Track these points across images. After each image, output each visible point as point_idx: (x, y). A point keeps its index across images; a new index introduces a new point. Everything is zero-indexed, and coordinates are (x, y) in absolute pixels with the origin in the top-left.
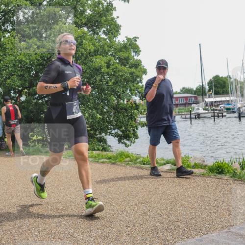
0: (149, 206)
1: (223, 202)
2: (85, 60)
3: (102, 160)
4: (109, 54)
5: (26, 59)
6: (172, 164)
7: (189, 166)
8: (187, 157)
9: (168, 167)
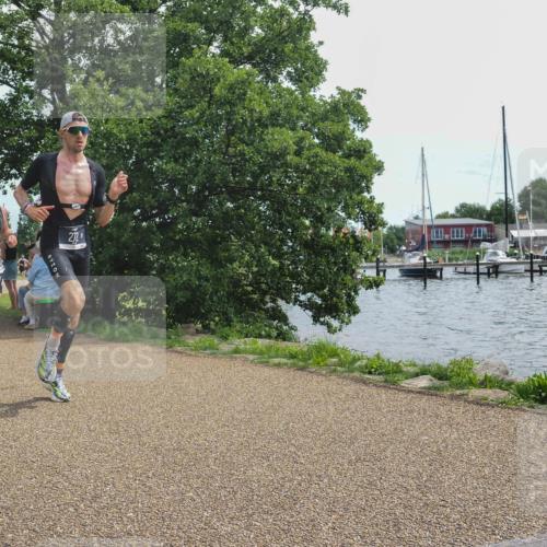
3: (276, 360)
4: (300, 124)
5: (121, 132)
6: (434, 376)
7: (471, 383)
8: (469, 362)
9: (423, 382)
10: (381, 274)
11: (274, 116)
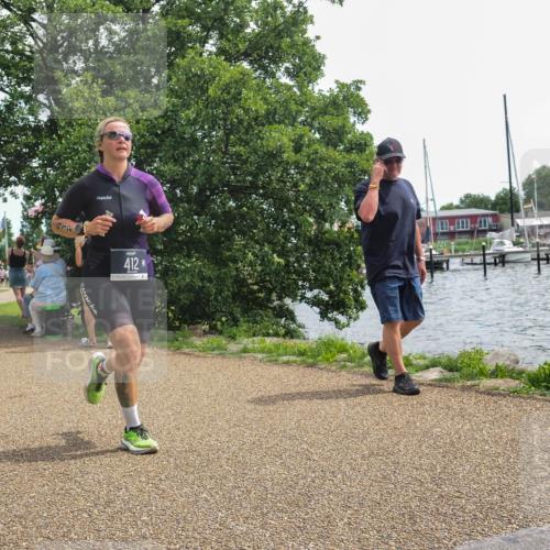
0: (394, 463)
2: (247, 133)
3: (285, 358)
4: (300, 120)
6: (445, 368)
7: (482, 373)
8: (479, 352)
9: (434, 374)
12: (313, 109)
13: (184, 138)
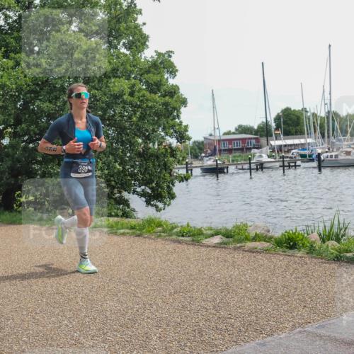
0: (190, 297)
1: (296, 288)
2: (99, 81)
3: (122, 231)
4: (132, 76)
5: (12, 84)
6: (224, 236)
7: (247, 239)
8: (246, 225)
9: (217, 240)
10: (190, 172)
11: (115, 70)
12: (141, 69)
13: (55, 87)
